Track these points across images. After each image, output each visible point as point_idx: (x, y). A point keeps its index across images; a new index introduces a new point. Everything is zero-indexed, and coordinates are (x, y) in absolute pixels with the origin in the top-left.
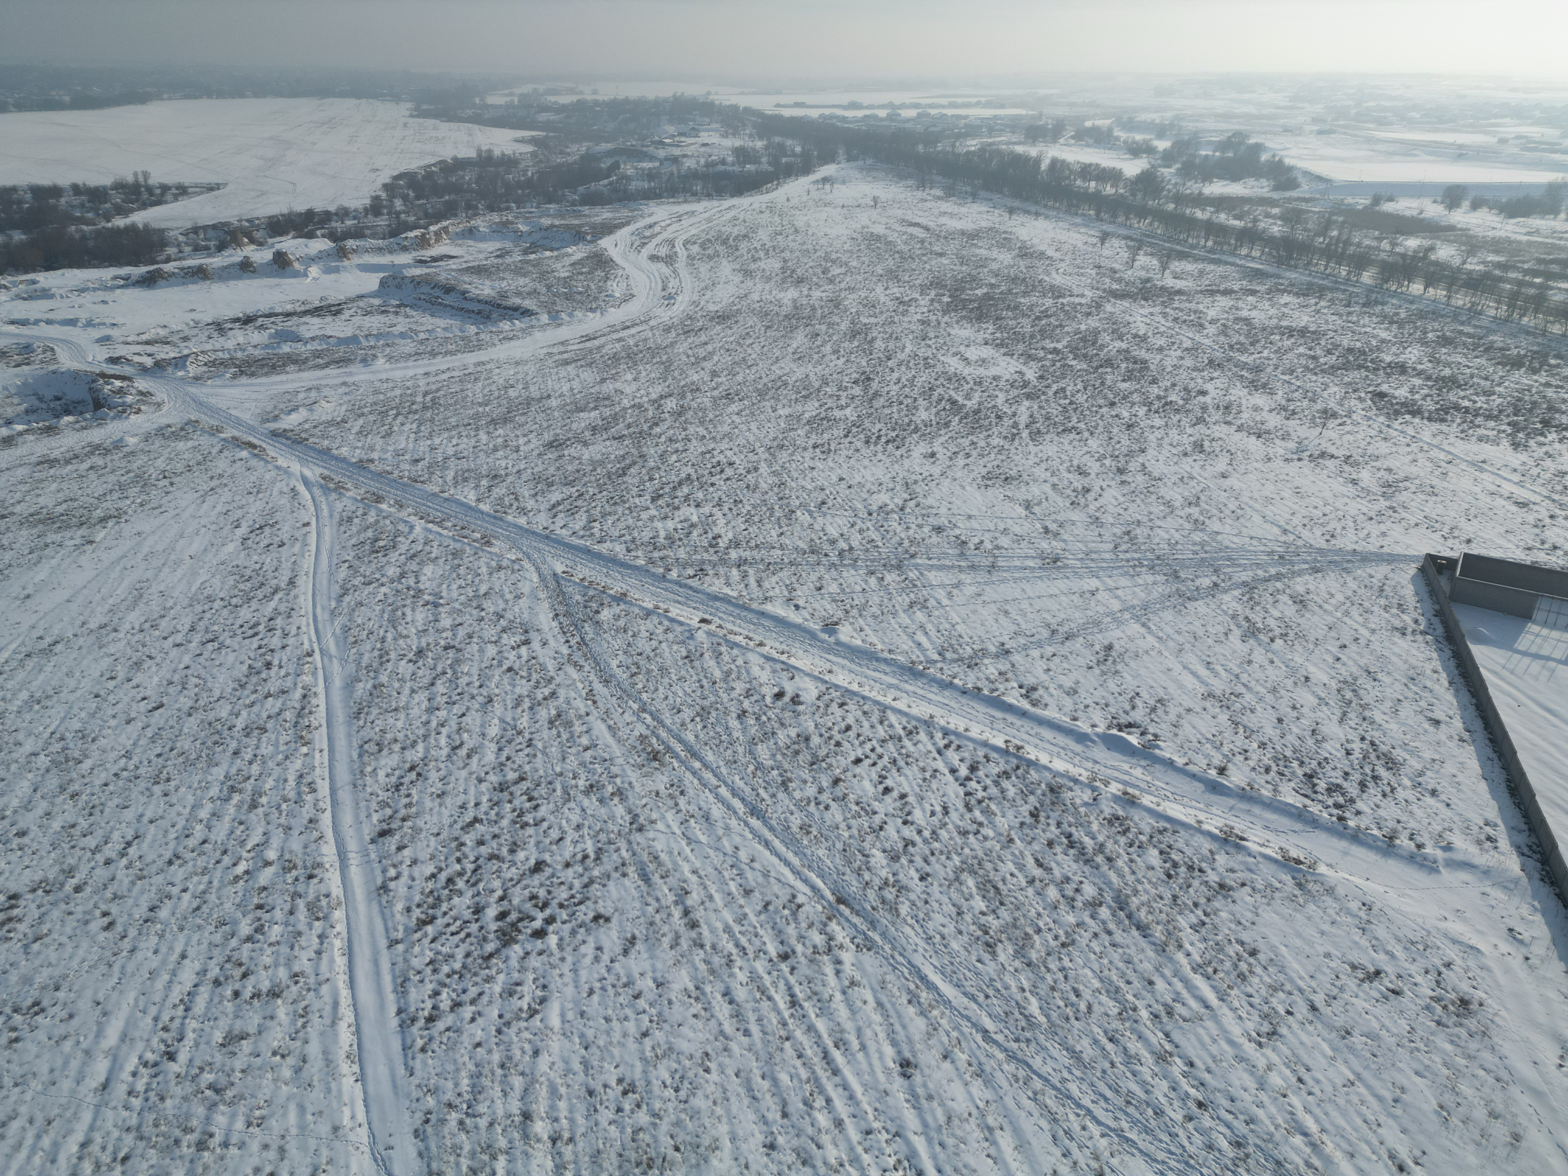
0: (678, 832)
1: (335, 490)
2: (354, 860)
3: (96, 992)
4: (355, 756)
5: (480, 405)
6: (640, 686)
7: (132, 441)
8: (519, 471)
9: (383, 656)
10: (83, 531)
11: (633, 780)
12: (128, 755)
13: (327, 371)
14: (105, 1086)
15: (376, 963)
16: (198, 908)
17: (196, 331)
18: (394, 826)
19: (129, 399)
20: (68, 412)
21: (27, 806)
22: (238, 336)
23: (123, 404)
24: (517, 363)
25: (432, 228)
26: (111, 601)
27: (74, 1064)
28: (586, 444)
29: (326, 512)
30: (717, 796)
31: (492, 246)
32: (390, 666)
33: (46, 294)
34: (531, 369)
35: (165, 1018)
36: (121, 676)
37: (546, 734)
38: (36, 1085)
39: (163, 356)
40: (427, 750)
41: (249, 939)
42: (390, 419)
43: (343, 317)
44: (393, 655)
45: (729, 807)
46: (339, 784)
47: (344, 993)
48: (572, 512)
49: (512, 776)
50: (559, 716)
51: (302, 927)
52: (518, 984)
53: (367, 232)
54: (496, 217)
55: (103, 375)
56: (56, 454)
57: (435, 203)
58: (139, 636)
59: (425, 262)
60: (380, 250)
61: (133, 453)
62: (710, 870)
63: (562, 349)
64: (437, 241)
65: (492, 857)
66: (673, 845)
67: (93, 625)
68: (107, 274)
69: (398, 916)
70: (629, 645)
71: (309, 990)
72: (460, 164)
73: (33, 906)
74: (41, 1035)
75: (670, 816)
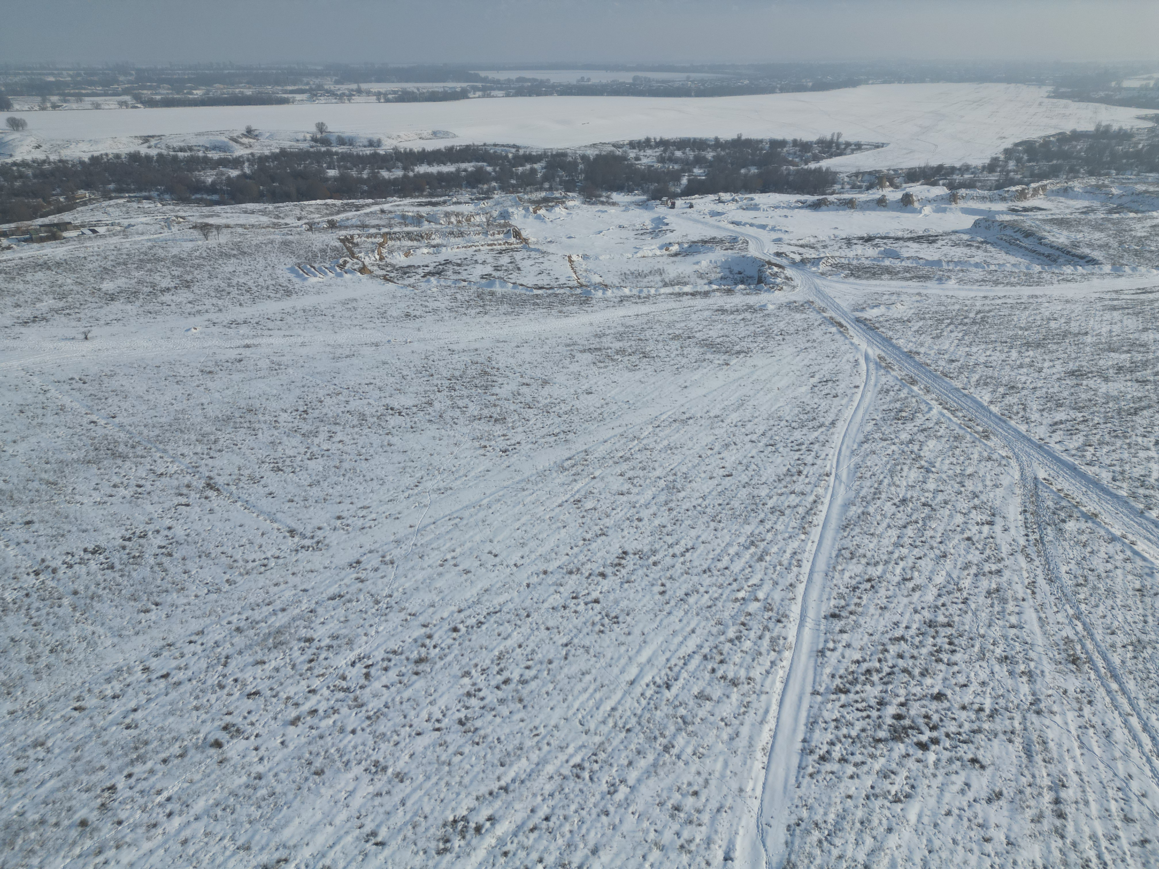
0: (1074, 732)
1: (885, 368)
2: (809, 624)
3: (644, 627)
4: (834, 555)
5: (1021, 328)
6: (1082, 596)
7: (771, 307)
8: (1035, 388)
9: (877, 494)
10: (726, 357)
11: (1047, 671)
12: (704, 498)
13: (910, 283)
14: (632, 683)
15: (800, 699)
16: (710, 607)
17: (833, 242)
18: (843, 614)
19: (779, 280)
20: (742, 282)
21: (647, 506)
22: (859, 249)
23: (774, 283)
24: (1067, 301)
25: (1033, 185)
26: (726, 403)
27: (623, 661)
28: (1106, 380)
29: (872, 382)
30: (1126, 722)
31: (1081, 204)
32: (879, 503)
33: (756, 208)
34: (1078, 308)
35: (673, 662)
36: (716, 449)
37: (981, 599)
38: (603, 662)
39: (808, 256)
40: (884, 572)
41: (731, 641)
42: (943, 326)
43: (936, 245)
44: (884, 496)
45: (1135, 737)
46: (817, 569)
47: (774, 707)
48: (1071, 433)
49: (941, 619)
50: (998, 590)
51: (763, 650)
52: (893, 773)
53: (979, 184)
54: (1093, 181)
55: (769, 263)
56: (727, 307)
57: (1044, 165)
58: (733, 429)
59: (1017, 211)
60: (983, 198)
61: (768, 315)
62: (1094, 779)
63: (1114, 296)
64: (1033, 195)
65: (905, 671)
66: (1065, 740)
67: (712, 414)
68: (793, 198)
69: (825, 677)
70: (1084, 558)
71: (754, 692)
72: (1076, 136)
73: (632, 563)
74: (613, 636)
75: (1071, 716)
